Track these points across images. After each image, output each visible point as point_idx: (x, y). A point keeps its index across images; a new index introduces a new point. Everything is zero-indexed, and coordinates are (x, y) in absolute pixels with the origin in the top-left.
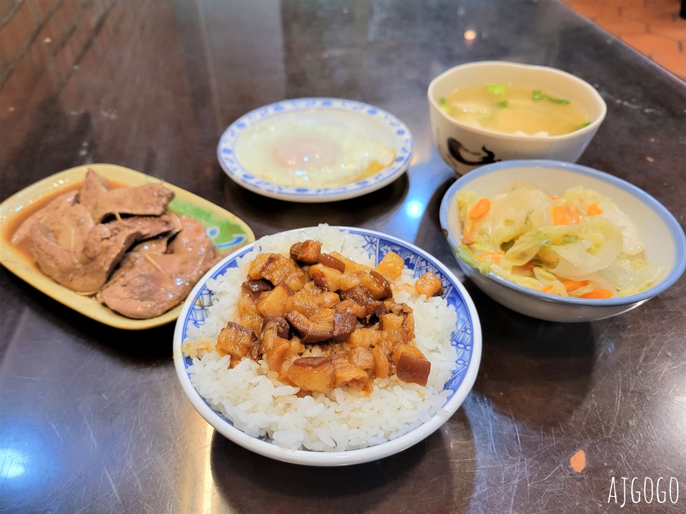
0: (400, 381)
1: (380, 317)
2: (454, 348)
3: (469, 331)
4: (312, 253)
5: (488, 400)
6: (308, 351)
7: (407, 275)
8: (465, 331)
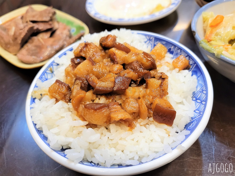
0: (155, 122)
1: (146, 80)
2: (194, 102)
3: (205, 92)
4: (110, 41)
5: (213, 133)
6: (98, 99)
7: (169, 57)
8: (202, 92)
